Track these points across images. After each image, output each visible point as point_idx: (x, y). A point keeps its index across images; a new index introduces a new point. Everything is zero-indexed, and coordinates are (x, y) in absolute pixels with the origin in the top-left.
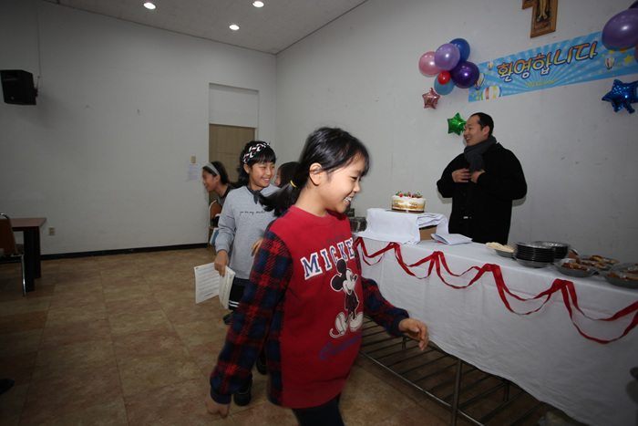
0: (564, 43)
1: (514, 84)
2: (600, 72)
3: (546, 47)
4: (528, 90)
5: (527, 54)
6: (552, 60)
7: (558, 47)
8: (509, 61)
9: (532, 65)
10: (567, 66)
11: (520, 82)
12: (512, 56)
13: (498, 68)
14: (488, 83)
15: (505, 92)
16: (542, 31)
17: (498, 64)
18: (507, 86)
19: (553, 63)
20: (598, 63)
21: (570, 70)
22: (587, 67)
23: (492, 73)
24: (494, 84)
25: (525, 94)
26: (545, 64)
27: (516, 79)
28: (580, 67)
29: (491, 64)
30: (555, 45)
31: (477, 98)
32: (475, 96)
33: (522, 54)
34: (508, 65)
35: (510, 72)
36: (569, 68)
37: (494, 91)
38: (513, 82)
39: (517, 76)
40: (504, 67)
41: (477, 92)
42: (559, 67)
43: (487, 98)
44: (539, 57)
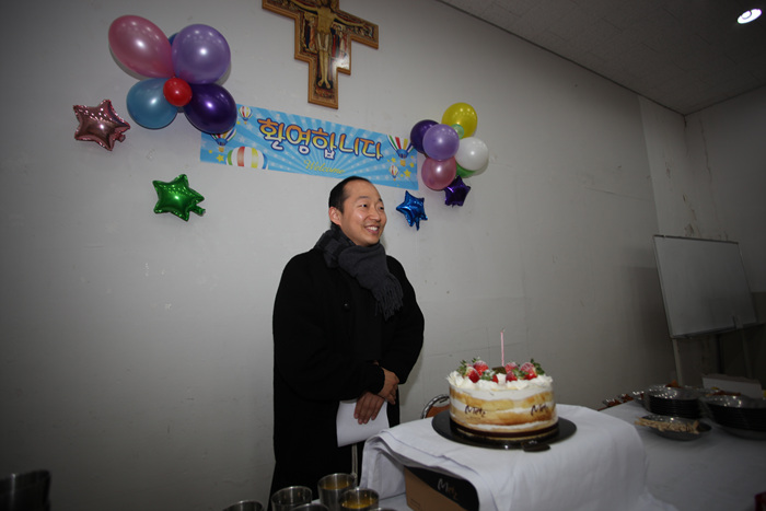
0: (349, 129)
1: (286, 157)
2: (387, 178)
3: (328, 124)
4: (309, 172)
5: (304, 121)
6: (337, 143)
7: (343, 130)
8: (278, 119)
9: (311, 140)
10: (355, 157)
11: (296, 156)
12: (283, 115)
13: (261, 123)
14: (242, 140)
15: (273, 164)
16: (325, 100)
17: (259, 116)
18: (276, 155)
19: (338, 148)
20: (384, 166)
21: (358, 164)
22: (376, 168)
23: (249, 127)
24: (254, 144)
25: (304, 176)
26: (329, 145)
27: (289, 150)
28: (368, 165)
29: (247, 112)
30: (339, 126)
31: (220, 158)
32: (216, 154)
33: (297, 118)
34: (277, 126)
35: (280, 138)
36: (356, 161)
37: (254, 156)
38: (286, 153)
39: (291, 147)
40: (268, 125)
41: (219, 147)
42: (346, 156)
43: (241, 164)
44: (320, 133)
